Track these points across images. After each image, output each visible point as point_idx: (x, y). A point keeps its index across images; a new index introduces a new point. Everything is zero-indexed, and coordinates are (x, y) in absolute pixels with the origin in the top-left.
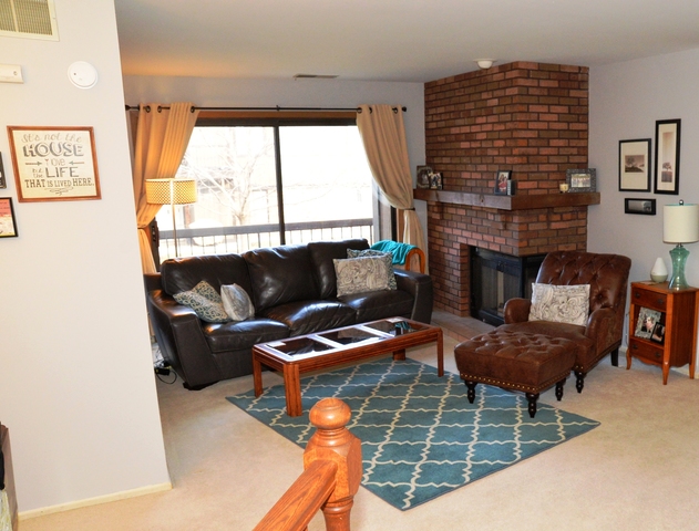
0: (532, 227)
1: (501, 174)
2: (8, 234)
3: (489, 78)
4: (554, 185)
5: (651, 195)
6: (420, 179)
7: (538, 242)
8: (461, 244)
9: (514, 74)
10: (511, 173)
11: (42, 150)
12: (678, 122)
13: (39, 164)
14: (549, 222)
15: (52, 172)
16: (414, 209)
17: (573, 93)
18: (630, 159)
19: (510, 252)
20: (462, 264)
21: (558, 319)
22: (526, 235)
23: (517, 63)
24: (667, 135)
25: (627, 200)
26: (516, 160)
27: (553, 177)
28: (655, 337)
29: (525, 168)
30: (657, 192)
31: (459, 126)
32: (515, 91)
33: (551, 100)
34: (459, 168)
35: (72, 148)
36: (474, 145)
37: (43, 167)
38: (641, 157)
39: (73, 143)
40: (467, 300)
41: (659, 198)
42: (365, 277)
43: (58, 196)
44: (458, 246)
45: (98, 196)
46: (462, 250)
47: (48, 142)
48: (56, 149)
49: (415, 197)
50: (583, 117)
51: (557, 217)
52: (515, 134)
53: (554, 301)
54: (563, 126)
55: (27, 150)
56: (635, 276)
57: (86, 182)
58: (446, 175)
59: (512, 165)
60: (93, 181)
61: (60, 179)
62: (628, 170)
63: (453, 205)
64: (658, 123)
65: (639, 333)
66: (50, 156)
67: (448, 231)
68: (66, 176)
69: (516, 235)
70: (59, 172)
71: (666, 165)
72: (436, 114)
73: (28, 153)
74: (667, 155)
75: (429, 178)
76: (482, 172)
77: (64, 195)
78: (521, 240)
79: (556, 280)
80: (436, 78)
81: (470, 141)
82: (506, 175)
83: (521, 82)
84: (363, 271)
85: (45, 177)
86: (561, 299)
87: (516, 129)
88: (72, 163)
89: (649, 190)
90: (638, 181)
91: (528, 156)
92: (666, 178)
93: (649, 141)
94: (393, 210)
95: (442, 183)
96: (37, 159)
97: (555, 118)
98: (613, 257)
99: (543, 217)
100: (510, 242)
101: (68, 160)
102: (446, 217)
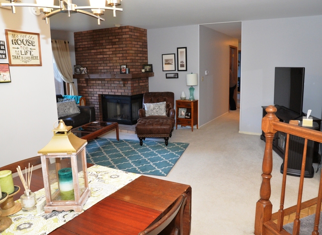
0: (135, 85)
1: (122, 66)
2: (8, 81)
3: (113, 31)
4: (139, 70)
5: (176, 72)
6: (75, 70)
7: (137, 90)
8: (99, 94)
9: (127, 30)
10: (126, 66)
11: (19, 42)
12: (186, 48)
13: (18, 48)
14: (139, 83)
15: (23, 53)
16: (73, 83)
17: (143, 38)
18: (166, 60)
19: (127, 94)
20: (99, 102)
21: (156, 114)
22: (133, 88)
23: (128, 26)
24: (181, 52)
25: (166, 74)
26: (129, 61)
27: (139, 67)
28: (186, 117)
29: (132, 64)
30: (178, 70)
31: (96, 49)
32: (128, 36)
33: (138, 40)
34: (96, 65)
35: (31, 42)
36: (105, 56)
37: (19, 50)
38: (172, 60)
39: (31, 40)
40: (102, 116)
41: (179, 72)
42: (69, 109)
43: (25, 64)
44: (97, 95)
45: (40, 65)
46: (99, 97)
47: (22, 39)
48: (25, 42)
49: (74, 78)
50: (146, 47)
51: (141, 81)
52: (128, 52)
53: (154, 109)
54: (141, 49)
55: (14, 41)
56: (177, 98)
57: (36, 58)
58: (88, 68)
59: (127, 63)
60: (39, 58)
61: (26, 56)
62: (166, 64)
63: (93, 80)
64: (178, 48)
65: (179, 117)
66: (22, 45)
67: (90, 90)
68: (28, 55)
69: (129, 88)
70: (26, 53)
71: (182, 62)
72: (82, 45)
73: (14, 43)
74: (182, 59)
75: (80, 70)
76: (110, 66)
77: (28, 63)
78: (132, 90)
79: (151, 102)
80: (82, 31)
81: (103, 55)
82: (125, 66)
83: (130, 33)
84: (68, 107)
85: (20, 55)
86: (157, 108)
87: (128, 50)
88: (31, 49)
89: (175, 70)
90: (171, 67)
91: (133, 59)
92: (182, 66)
93: (175, 54)
94: (64, 83)
95: (87, 71)
96: (17, 46)
97: (139, 46)
98: (168, 93)
99: (137, 82)
100: (126, 91)
101: (29, 47)
102: (89, 85)
